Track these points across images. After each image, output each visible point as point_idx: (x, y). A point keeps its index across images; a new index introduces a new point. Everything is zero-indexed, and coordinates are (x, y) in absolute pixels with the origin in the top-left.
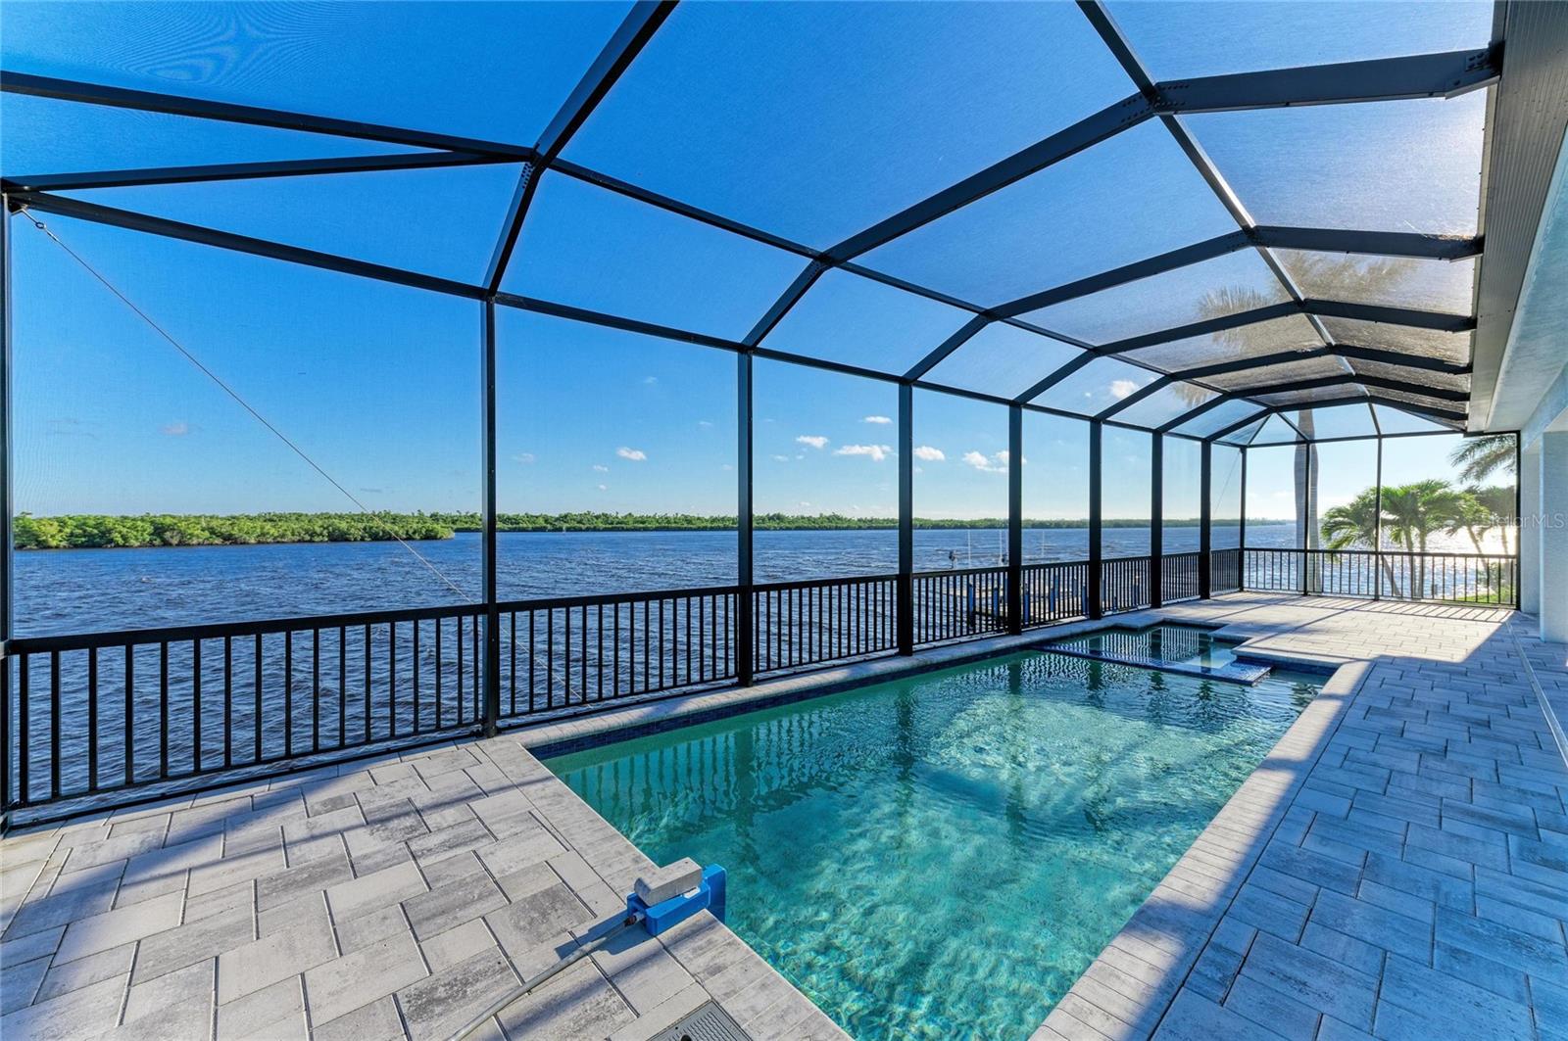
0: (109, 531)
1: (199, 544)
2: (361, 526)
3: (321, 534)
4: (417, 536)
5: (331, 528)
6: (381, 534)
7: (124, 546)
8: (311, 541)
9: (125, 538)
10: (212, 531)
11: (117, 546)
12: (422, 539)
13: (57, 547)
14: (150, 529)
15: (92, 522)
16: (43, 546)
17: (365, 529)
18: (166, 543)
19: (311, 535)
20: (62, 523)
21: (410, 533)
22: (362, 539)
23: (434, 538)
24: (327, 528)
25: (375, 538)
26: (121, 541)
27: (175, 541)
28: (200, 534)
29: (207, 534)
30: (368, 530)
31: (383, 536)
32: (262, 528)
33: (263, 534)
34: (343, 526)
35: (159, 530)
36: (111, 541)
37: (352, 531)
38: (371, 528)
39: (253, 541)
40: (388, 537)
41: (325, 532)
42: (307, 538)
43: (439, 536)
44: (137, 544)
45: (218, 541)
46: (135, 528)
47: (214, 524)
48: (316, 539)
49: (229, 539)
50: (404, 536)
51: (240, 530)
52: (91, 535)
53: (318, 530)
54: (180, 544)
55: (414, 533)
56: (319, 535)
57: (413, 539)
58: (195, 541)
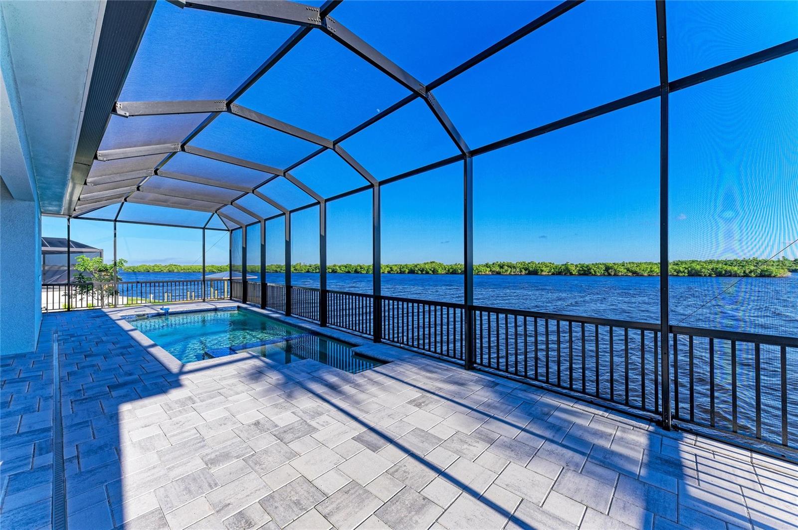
0: (590, 269)
1: (622, 275)
2: (710, 267)
3: (684, 272)
4: (753, 274)
5: (690, 269)
6: (724, 272)
7: (595, 275)
8: (677, 275)
9: (595, 272)
10: (628, 270)
11: (593, 275)
12: (757, 276)
13: (575, 275)
14: (604, 269)
15: (585, 266)
16: (571, 274)
17: (712, 269)
18: (609, 275)
19: (678, 273)
20: (576, 266)
21: (747, 272)
22: (710, 275)
23: (769, 276)
24: (688, 269)
25: (719, 274)
26: (593, 273)
27: (613, 274)
28: (623, 270)
29: (626, 271)
30: (714, 270)
31: (725, 274)
32: (651, 268)
33: (651, 271)
34: (698, 267)
35: (607, 269)
36: (591, 273)
37: (703, 270)
38: (717, 268)
39: (646, 274)
40: (729, 274)
41: (686, 271)
42: (675, 274)
43: (773, 275)
44: (599, 274)
45: (630, 274)
46: (598, 268)
47: (629, 266)
48: (680, 274)
49: (635, 273)
50: (742, 274)
51: (640, 269)
52: (585, 271)
53: (682, 269)
54: (615, 275)
55: (751, 272)
56: (682, 272)
57: (750, 276)
58: (620, 274)
